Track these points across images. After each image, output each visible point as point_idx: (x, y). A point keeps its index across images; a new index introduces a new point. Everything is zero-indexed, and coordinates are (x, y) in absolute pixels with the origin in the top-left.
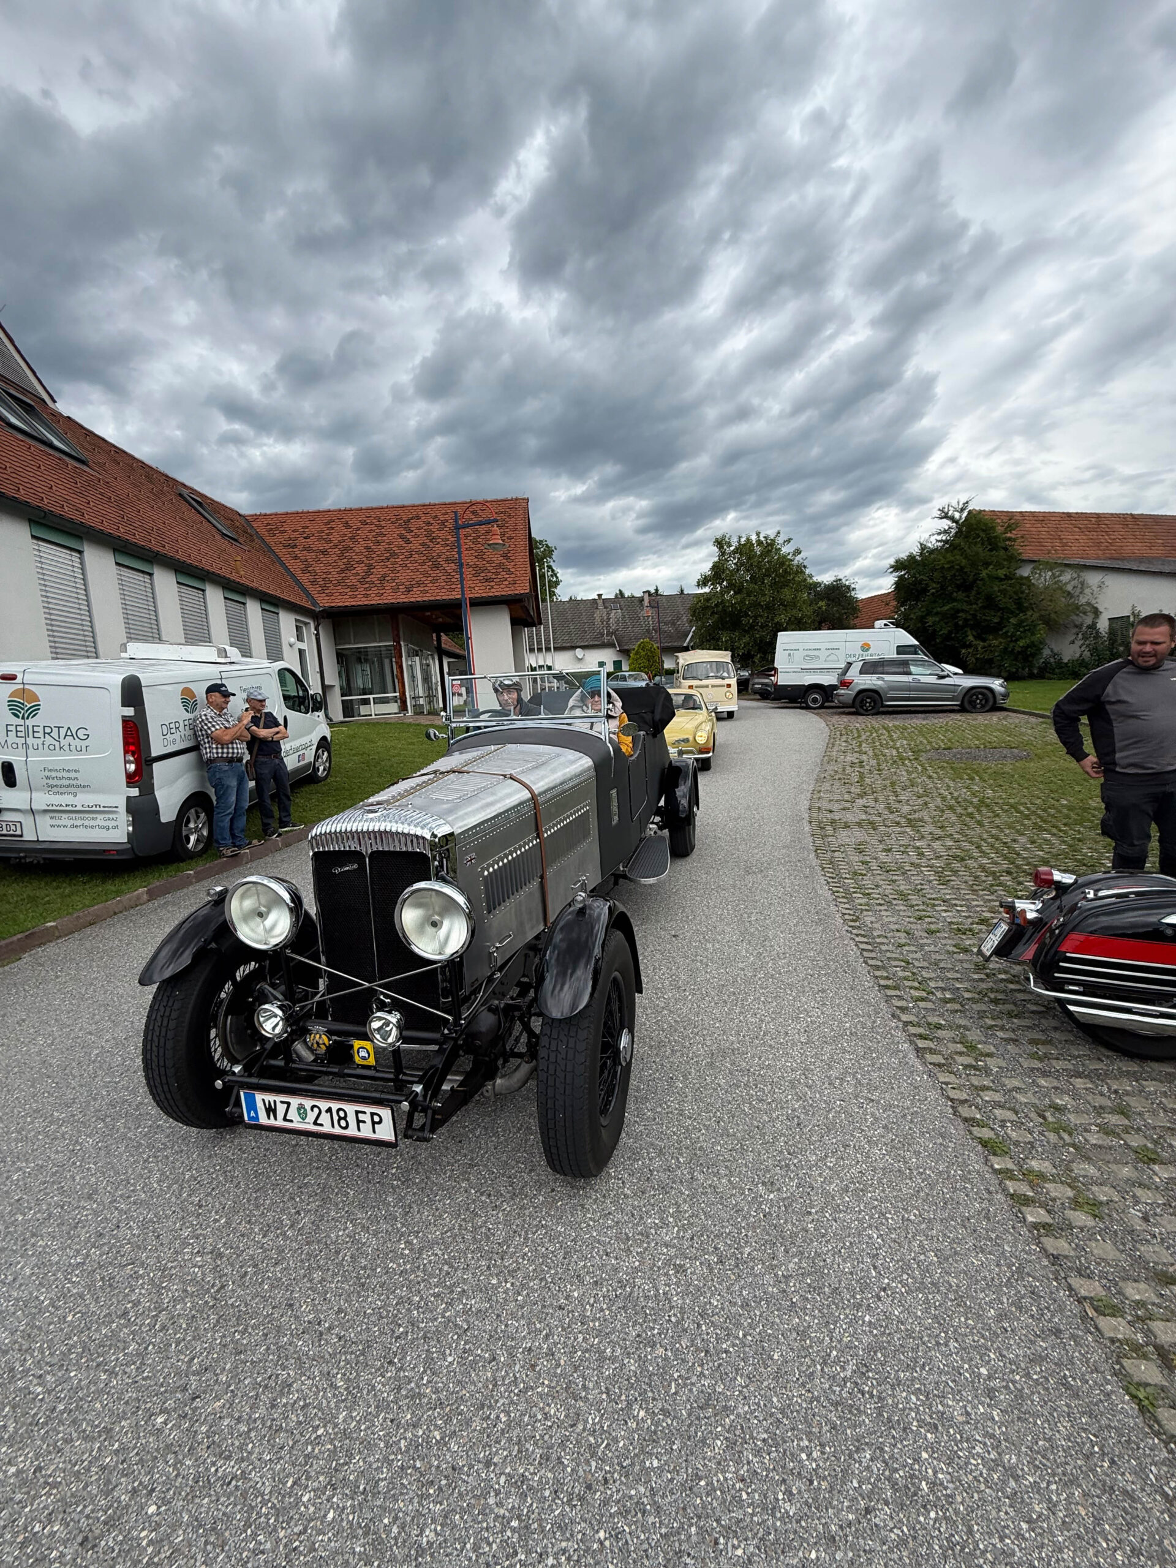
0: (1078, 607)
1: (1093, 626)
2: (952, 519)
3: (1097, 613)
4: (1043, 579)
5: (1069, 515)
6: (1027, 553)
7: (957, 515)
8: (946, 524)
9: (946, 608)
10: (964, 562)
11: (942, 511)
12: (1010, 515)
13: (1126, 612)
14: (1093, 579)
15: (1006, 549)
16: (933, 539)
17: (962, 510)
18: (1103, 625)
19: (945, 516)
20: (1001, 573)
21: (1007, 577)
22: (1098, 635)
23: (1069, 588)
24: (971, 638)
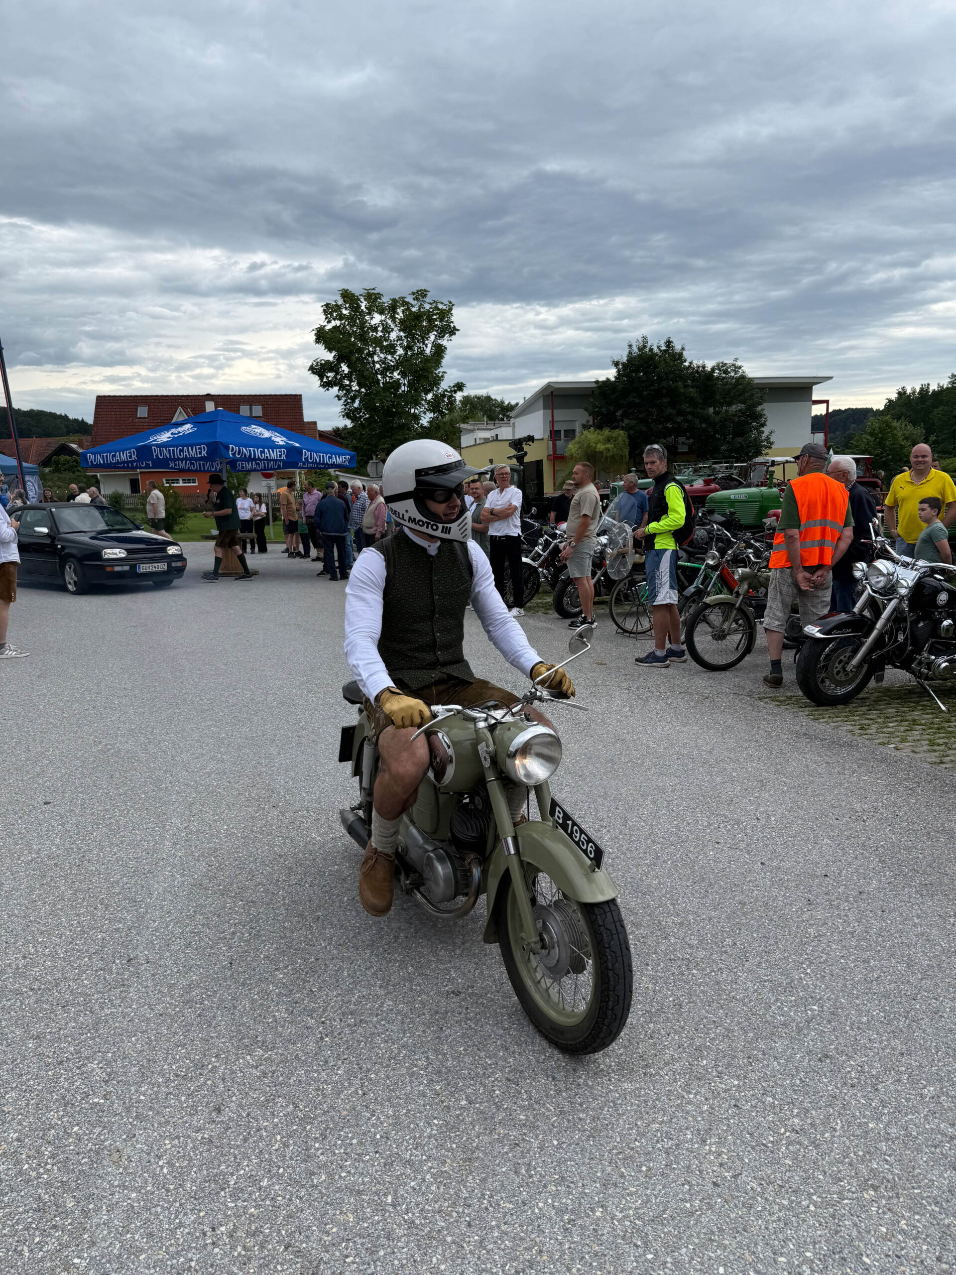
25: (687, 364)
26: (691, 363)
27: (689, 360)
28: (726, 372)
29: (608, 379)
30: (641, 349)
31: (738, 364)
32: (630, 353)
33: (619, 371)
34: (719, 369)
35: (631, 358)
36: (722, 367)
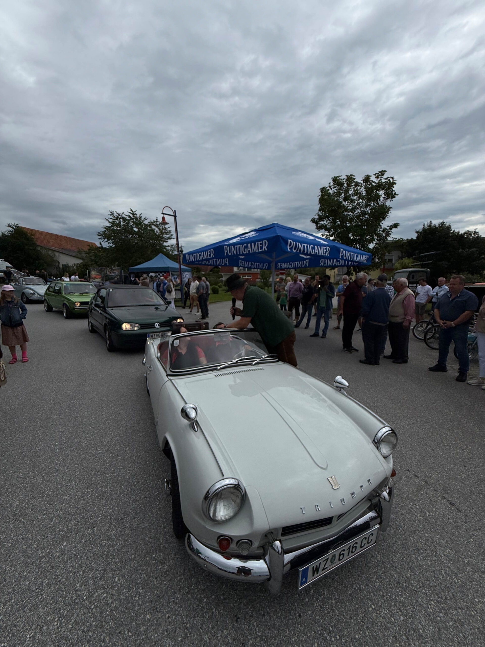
0: (54, 261)
1: (58, 266)
2: (13, 228)
3: (59, 263)
4: (44, 252)
5: (49, 233)
6: (38, 243)
7: (14, 227)
8: (11, 229)
9: (15, 255)
10: (19, 242)
11: (9, 224)
12: (31, 230)
13: (65, 264)
14: (57, 254)
15: (32, 241)
16: (6, 232)
17: (16, 226)
18: (61, 266)
19: (10, 226)
20: (31, 248)
21: (34, 250)
22: (60, 268)
23: (51, 255)
24: (25, 265)
25: (452, 231)
26: (454, 231)
27: (453, 230)
28: (471, 234)
29: (412, 239)
30: (430, 226)
31: (477, 231)
32: (424, 228)
33: (418, 235)
34: (467, 234)
35: (424, 230)
36: (468, 233)
